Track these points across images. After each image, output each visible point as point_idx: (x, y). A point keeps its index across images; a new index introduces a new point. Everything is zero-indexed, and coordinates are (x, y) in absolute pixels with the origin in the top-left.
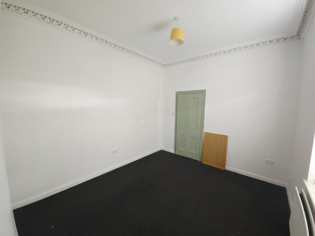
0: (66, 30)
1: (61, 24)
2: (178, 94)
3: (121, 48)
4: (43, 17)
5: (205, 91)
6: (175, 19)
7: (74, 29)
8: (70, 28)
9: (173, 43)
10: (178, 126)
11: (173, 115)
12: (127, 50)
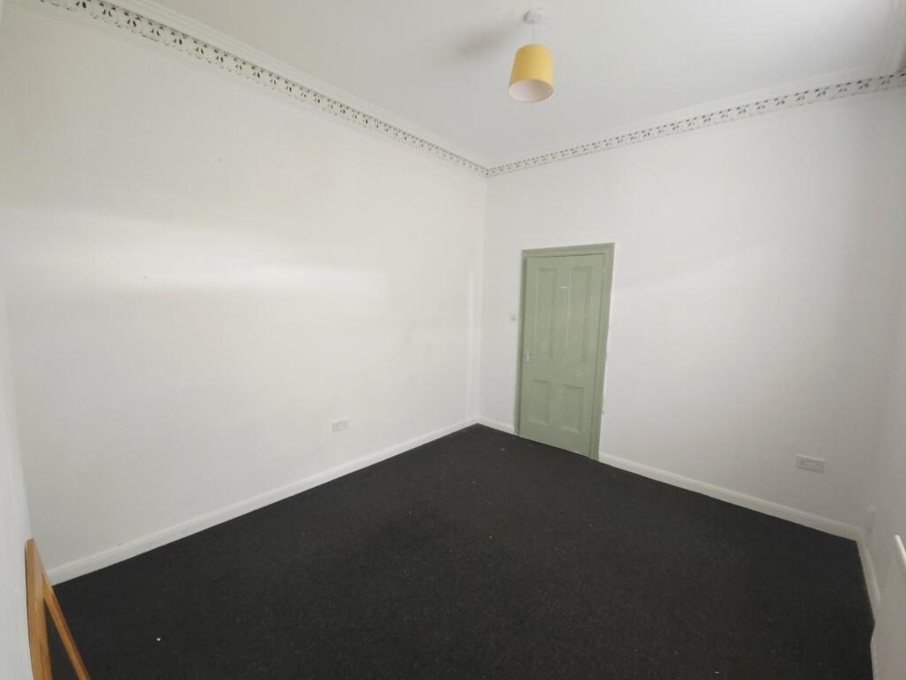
0: (198, 60)
1: (183, 40)
2: (528, 258)
3: (360, 118)
4: (132, 18)
5: (610, 247)
6: (525, 18)
7: (221, 56)
8: (209, 52)
9: (518, 93)
10: (527, 352)
11: (514, 320)
12: (378, 123)
